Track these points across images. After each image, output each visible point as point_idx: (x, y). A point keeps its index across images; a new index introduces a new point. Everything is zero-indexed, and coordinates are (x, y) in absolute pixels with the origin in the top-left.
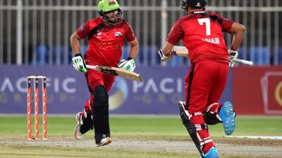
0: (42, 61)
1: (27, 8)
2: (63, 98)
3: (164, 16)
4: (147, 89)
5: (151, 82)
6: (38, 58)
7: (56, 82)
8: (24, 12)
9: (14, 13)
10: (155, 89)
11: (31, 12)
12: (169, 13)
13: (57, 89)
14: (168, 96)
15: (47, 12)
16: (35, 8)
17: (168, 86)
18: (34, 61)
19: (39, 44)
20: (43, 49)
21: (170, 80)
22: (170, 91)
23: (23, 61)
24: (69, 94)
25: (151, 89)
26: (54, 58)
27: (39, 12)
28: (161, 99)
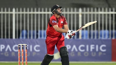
0: (25, 37)
1: (17, 13)
2: (34, 54)
3: (80, 16)
4: (72, 50)
5: (74, 47)
6: (23, 36)
7: (31, 47)
8: (16, 15)
10: (76, 50)
11: (19, 15)
12: (83, 15)
13: (31, 50)
14: (82, 53)
15: (26, 15)
16: (21, 13)
17: (82, 48)
18: (21, 37)
19: (23, 29)
20: (25, 31)
21: (83, 46)
22: (83, 51)
23: (16, 37)
24: (37, 52)
25: (74, 50)
26: (30, 36)
27: (23, 15)
28: (79, 54)
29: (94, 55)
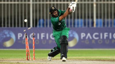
0: (41, 26)
1: (35, 3)
2: (50, 42)
3: (95, 5)
4: (87, 38)
5: (89, 35)
7: (47, 35)
8: (33, 4)
9: (29, 5)
10: (91, 38)
11: (36, 4)
12: (97, 4)
13: (47, 38)
14: (96, 41)
15: (43, 4)
16: (38, 3)
17: (96, 36)
18: (38, 26)
20: (41, 20)
21: (97, 34)
22: (97, 38)
23: (33, 26)
24: (53, 40)
25: (89, 37)
26: (47, 25)
27: (40, 4)
28: (93, 42)
29: (107, 42)
